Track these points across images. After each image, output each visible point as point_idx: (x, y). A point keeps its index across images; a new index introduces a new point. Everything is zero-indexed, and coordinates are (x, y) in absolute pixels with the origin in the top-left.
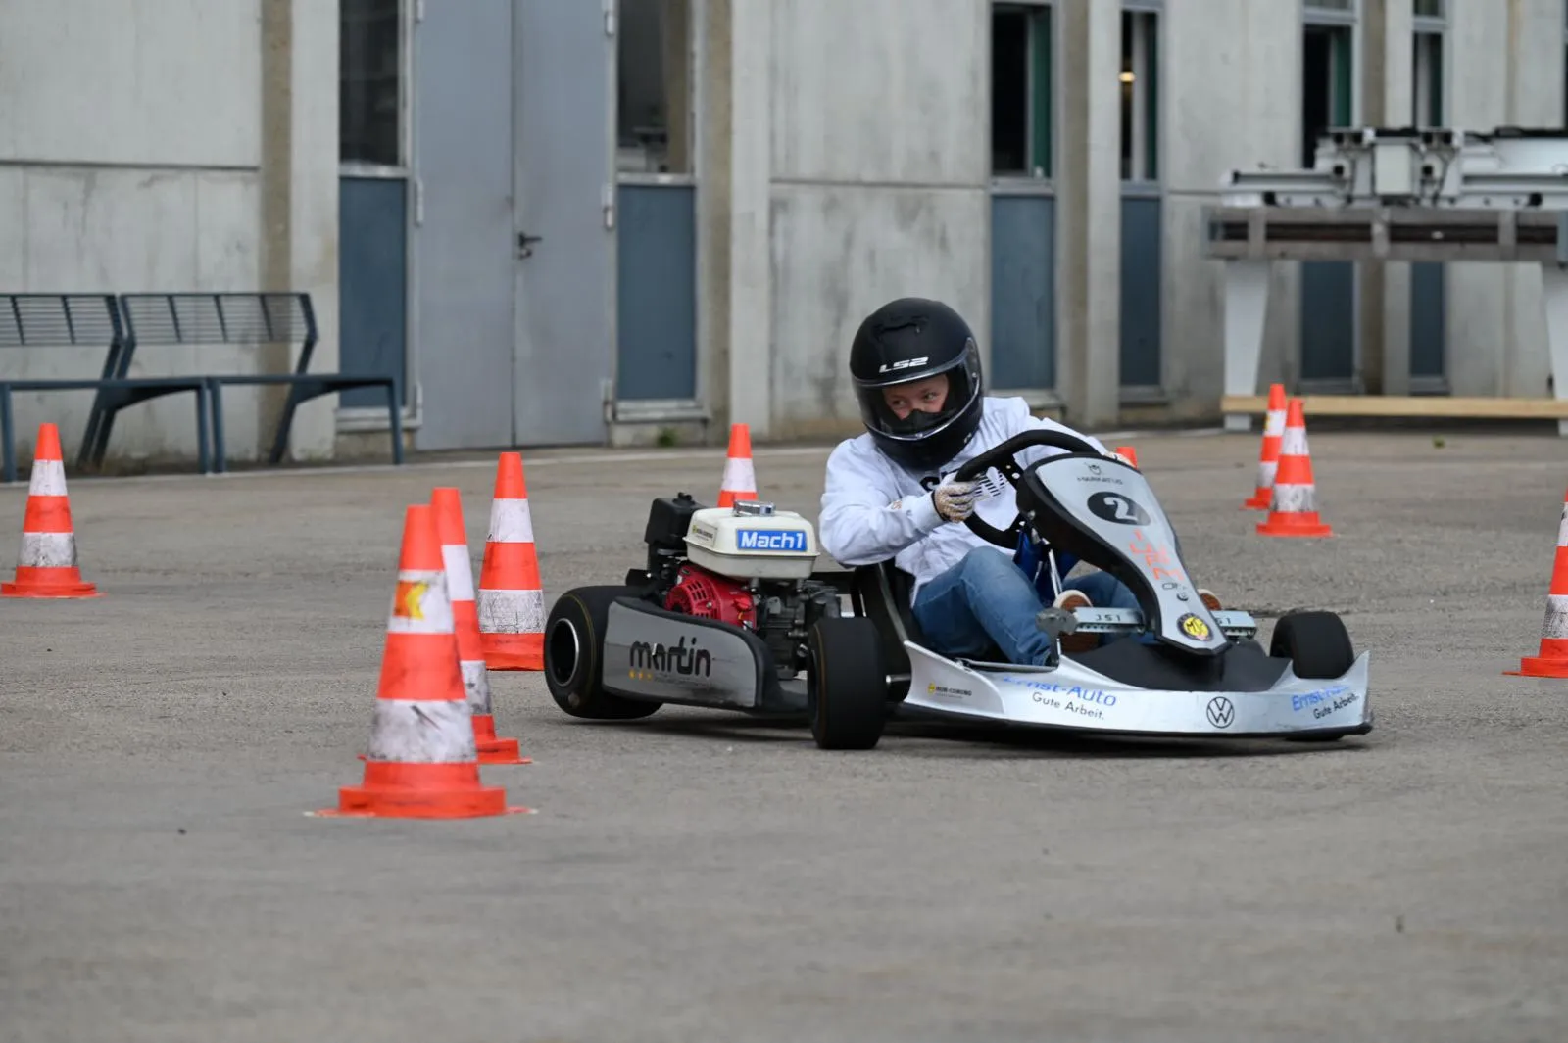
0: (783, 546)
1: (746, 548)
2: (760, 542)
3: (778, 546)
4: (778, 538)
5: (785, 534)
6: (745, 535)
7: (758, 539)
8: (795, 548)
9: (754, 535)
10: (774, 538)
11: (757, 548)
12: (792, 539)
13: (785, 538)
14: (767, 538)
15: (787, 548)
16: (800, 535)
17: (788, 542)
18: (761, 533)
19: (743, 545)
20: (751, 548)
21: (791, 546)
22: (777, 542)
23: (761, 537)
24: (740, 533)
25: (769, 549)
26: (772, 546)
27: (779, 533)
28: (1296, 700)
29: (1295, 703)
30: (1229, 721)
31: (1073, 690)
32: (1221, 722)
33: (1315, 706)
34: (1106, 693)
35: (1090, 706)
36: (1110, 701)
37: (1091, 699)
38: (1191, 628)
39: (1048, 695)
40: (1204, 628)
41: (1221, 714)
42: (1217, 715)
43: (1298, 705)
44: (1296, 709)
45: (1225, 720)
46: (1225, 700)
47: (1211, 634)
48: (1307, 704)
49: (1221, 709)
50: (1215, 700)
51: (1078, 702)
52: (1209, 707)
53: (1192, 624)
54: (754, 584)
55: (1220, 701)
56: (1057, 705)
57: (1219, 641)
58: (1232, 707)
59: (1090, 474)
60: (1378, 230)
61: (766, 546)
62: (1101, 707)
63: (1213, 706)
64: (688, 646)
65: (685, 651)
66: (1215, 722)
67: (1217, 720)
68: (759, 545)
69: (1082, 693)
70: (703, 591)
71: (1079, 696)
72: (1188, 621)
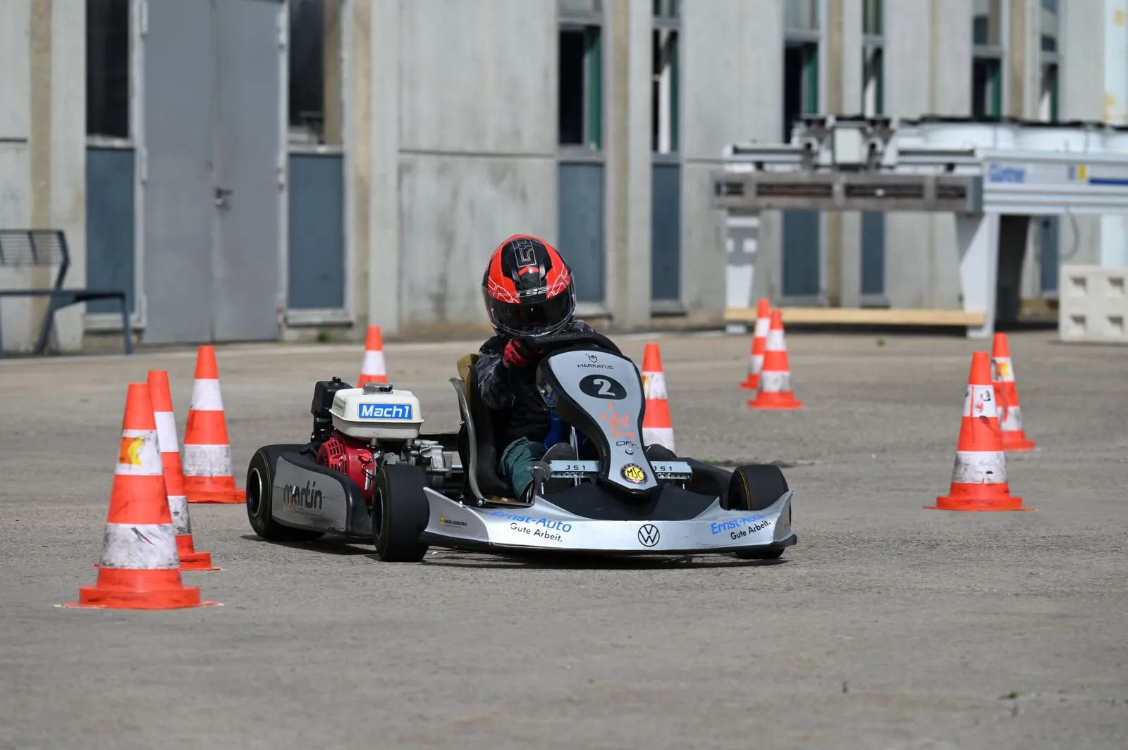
0: (393, 416)
1: (365, 417)
2: (376, 412)
3: (390, 416)
4: (391, 409)
5: (395, 407)
6: (365, 407)
7: (374, 411)
8: (403, 417)
9: (372, 407)
10: (387, 410)
11: (373, 417)
12: (401, 410)
13: (395, 409)
14: (382, 410)
15: (397, 416)
16: (407, 408)
17: (397, 413)
18: (376, 406)
19: (363, 415)
20: (369, 417)
21: (400, 415)
22: (388, 413)
23: (376, 409)
24: (361, 406)
25: (383, 417)
26: (385, 415)
27: (391, 406)
28: (714, 526)
29: (713, 528)
30: (655, 542)
31: (540, 521)
32: (649, 543)
33: (732, 530)
34: (564, 523)
35: (552, 532)
36: (567, 528)
37: (553, 527)
38: (630, 474)
39: (522, 525)
40: (641, 475)
41: (649, 537)
42: (646, 536)
43: (715, 530)
44: (714, 533)
45: (653, 541)
46: (653, 526)
47: (645, 478)
48: (725, 529)
49: (649, 534)
50: (644, 526)
51: (543, 529)
52: (640, 532)
53: (631, 471)
54: (374, 442)
55: (649, 528)
56: (528, 531)
57: (652, 483)
58: (658, 531)
59: (588, 362)
60: (838, 188)
61: (381, 415)
62: (561, 533)
63: (643, 530)
64: (311, 488)
65: (309, 490)
66: (644, 543)
67: (646, 541)
68: (375, 415)
69: (547, 523)
70: (337, 448)
71: (544, 525)
72: (629, 469)
